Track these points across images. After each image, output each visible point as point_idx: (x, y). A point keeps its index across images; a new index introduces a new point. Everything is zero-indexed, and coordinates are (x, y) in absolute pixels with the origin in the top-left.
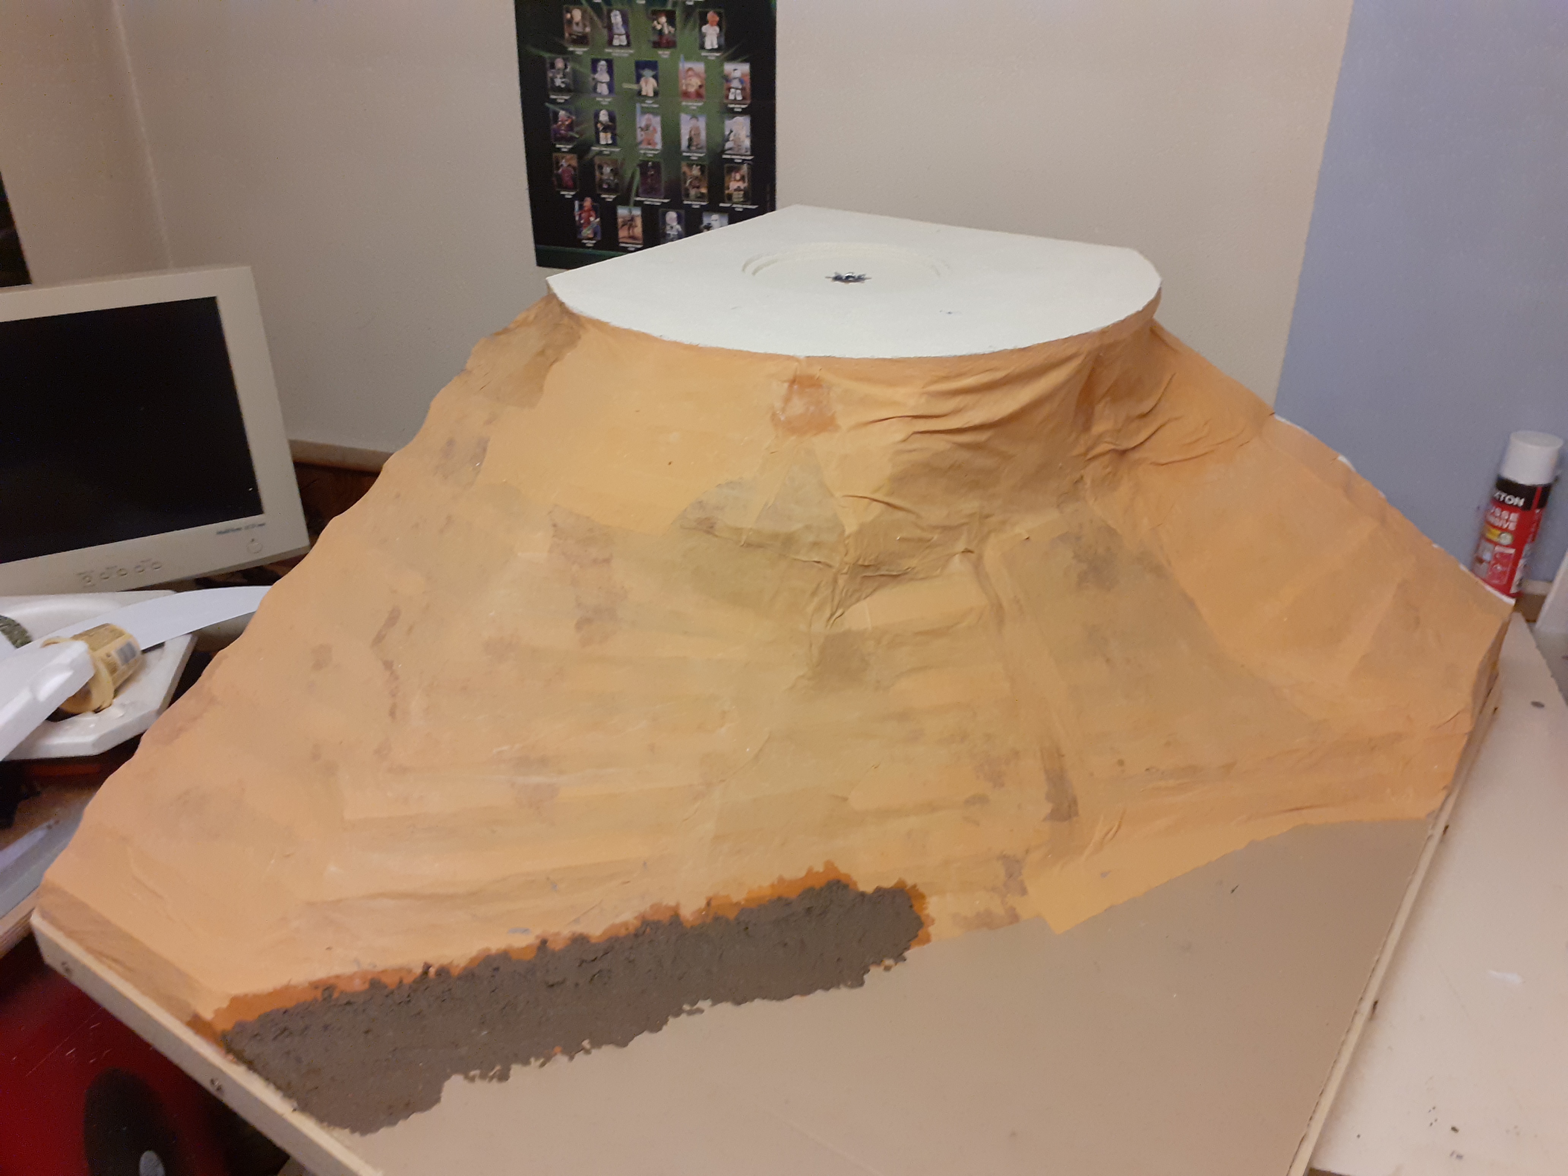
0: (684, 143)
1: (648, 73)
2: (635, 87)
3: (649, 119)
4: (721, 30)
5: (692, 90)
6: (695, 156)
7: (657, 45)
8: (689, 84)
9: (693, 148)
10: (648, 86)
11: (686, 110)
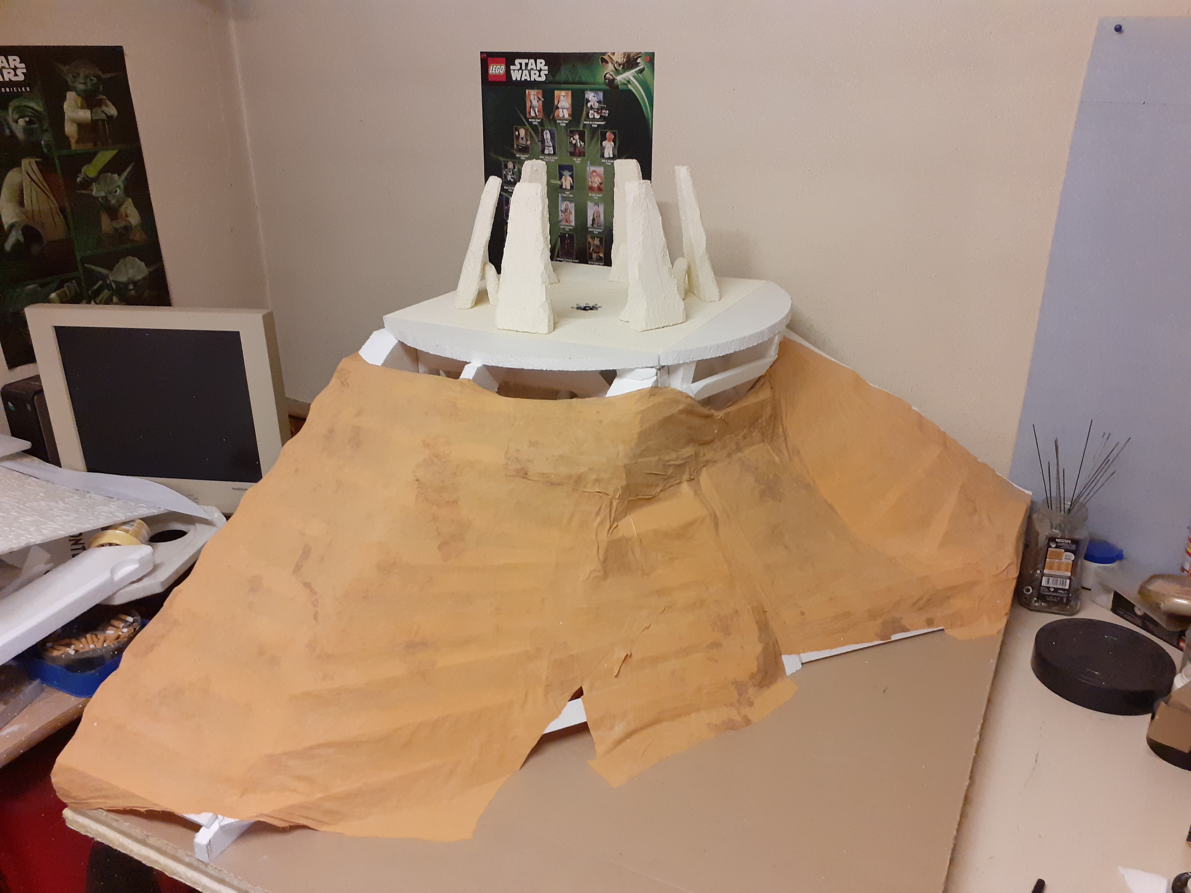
0: (590, 222)
1: (567, 173)
2: (559, 182)
3: (567, 205)
4: (615, 144)
5: (595, 185)
6: (596, 231)
7: (572, 154)
8: (593, 182)
9: (595, 226)
10: (567, 182)
11: (592, 199)
